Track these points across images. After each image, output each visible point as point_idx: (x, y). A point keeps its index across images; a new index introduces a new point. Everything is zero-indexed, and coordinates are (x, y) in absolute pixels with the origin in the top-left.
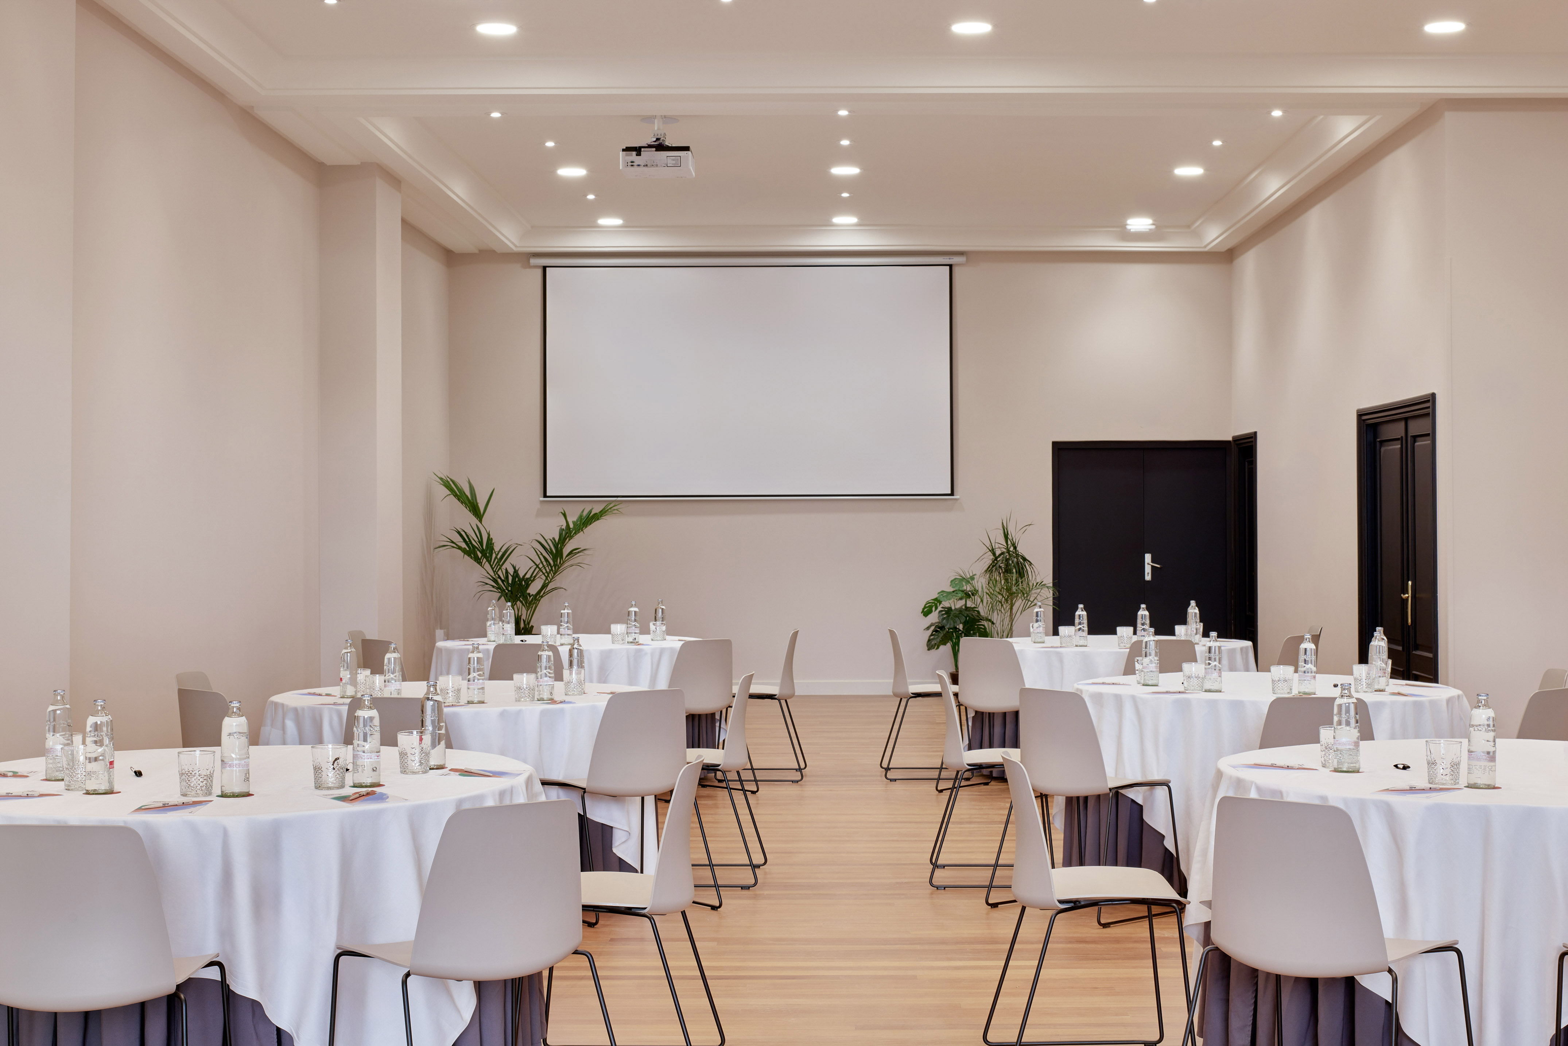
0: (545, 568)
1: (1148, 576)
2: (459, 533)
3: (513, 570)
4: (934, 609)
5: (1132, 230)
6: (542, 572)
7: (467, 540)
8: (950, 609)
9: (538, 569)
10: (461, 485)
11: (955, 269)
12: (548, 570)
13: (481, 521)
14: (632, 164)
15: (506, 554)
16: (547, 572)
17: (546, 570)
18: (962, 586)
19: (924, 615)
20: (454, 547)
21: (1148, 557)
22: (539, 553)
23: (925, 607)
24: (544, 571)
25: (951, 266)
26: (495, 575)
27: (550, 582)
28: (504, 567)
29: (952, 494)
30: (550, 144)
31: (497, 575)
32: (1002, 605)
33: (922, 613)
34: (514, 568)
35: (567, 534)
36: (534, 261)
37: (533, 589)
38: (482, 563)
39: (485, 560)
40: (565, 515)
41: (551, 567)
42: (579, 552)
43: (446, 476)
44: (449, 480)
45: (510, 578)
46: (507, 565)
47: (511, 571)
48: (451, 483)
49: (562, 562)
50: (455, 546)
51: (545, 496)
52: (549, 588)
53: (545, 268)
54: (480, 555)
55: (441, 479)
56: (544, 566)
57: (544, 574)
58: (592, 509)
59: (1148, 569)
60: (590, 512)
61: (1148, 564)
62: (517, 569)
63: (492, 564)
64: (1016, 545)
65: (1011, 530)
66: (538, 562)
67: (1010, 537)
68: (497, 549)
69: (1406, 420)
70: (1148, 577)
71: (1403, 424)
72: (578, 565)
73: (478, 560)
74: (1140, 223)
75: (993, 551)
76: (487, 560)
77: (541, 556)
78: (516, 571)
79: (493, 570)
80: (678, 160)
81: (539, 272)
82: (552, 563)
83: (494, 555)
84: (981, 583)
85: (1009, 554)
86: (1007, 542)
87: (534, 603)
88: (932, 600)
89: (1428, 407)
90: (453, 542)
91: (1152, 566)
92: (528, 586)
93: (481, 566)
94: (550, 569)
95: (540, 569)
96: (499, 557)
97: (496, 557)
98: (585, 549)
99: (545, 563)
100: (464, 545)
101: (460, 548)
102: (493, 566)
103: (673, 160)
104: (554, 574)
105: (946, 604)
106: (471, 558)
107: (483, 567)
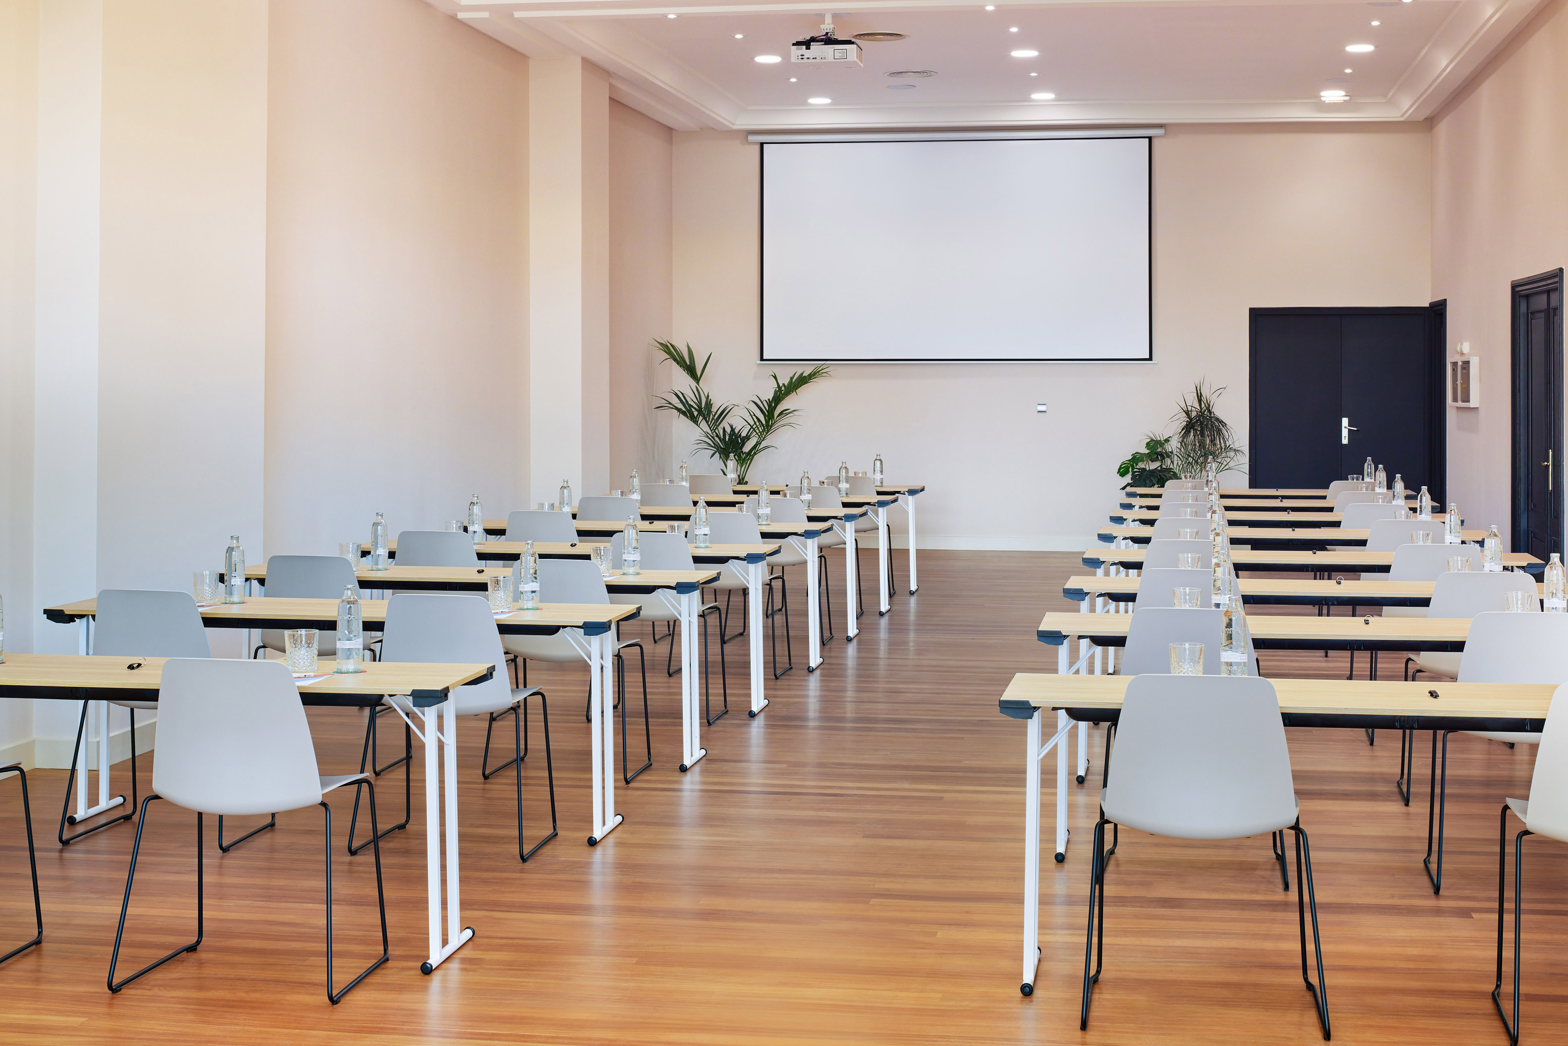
0: (758, 428)
1: (1345, 439)
2: (676, 395)
3: (730, 429)
4: (1130, 469)
5: (1326, 102)
6: (756, 432)
7: (684, 401)
8: (1144, 469)
9: (752, 430)
10: (681, 350)
11: (1154, 141)
12: (761, 430)
13: (698, 383)
14: (802, 57)
15: (723, 414)
16: (760, 432)
17: (759, 430)
18: (1156, 447)
19: (1120, 475)
20: (672, 408)
21: (1345, 421)
22: (752, 414)
23: (1120, 468)
24: (758, 431)
25: (1150, 138)
26: (712, 433)
27: (763, 440)
28: (721, 426)
29: (1150, 359)
30: (739, 36)
31: (714, 433)
32: (1193, 467)
33: (1118, 473)
34: (732, 427)
35: (780, 395)
36: (751, 138)
37: (747, 448)
38: (697, 422)
39: (701, 418)
40: (775, 377)
41: (764, 427)
42: (789, 413)
43: (666, 341)
44: (669, 345)
45: (727, 438)
46: (725, 424)
47: (728, 430)
48: (671, 348)
49: (773, 422)
50: (672, 406)
51: (762, 359)
52: (762, 446)
53: (762, 144)
54: (696, 413)
55: (661, 344)
56: (757, 426)
57: (757, 434)
58: (804, 372)
59: (1345, 433)
60: (802, 373)
61: (1345, 427)
62: (734, 428)
63: (709, 423)
64: (1211, 409)
65: (1205, 393)
66: (752, 423)
67: (1204, 399)
68: (714, 409)
69: (1548, 292)
70: (1345, 441)
71: (1545, 296)
72: (789, 424)
73: (694, 420)
74: (1333, 95)
75: (1187, 413)
76: (705, 418)
77: (754, 417)
78: (733, 430)
79: (711, 429)
80: (844, 52)
81: (758, 147)
82: (764, 423)
83: (711, 417)
84: (1174, 445)
85: (1203, 417)
86: (1200, 405)
87: (748, 459)
88: (1127, 461)
89: (1556, 282)
90: (670, 403)
91: (1349, 429)
92: (743, 444)
93: (697, 425)
94: (763, 428)
95: (754, 429)
96: (715, 418)
97: (713, 419)
98: (795, 410)
99: (758, 424)
100: (680, 406)
101: (677, 408)
102: (711, 426)
103: (840, 53)
104: (767, 433)
105: (1141, 465)
106: (688, 418)
107: (699, 426)
